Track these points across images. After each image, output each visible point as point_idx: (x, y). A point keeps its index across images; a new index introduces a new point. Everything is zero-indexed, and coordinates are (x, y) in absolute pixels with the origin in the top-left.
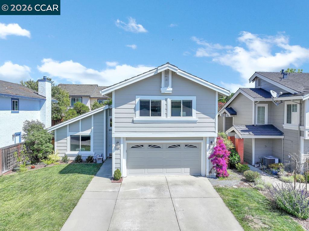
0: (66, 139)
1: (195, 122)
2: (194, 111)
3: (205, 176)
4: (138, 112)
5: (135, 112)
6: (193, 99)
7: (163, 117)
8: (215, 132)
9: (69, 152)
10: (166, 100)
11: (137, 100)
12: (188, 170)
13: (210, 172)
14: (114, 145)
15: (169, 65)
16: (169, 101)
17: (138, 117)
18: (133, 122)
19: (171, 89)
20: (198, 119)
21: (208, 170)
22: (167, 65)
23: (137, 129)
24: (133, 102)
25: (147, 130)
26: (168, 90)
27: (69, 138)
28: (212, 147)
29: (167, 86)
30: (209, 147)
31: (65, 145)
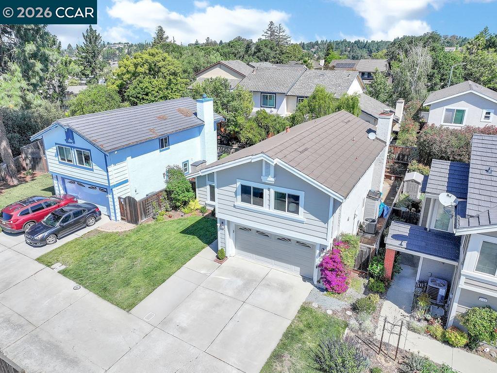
0: (206, 187)
1: (302, 222)
2: (301, 209)
4: (239, 197)
5: (236, 196)
6: (301, 195)
7: (264, 209)
8: (326, 239)
9: (209, 202)
10: (269, 189)
11: (239, 184)
12: (298, 269)
13: (319, 282)
14: (218, 225)
15: (264, 155)
16: (272, 192)
17: (239, 203)
18: (234, 206)
19: (273, 180)
20: (305, 220)
21: (315, 279)
22: (262, 154)
23: (238, 215)
24: (234, 185)
25: (247, 217)
26: (269, 179)
27: (208, 187)
28: (323, 255)
29: (268, 175)
30: (320, 253)
31: (205, 193)
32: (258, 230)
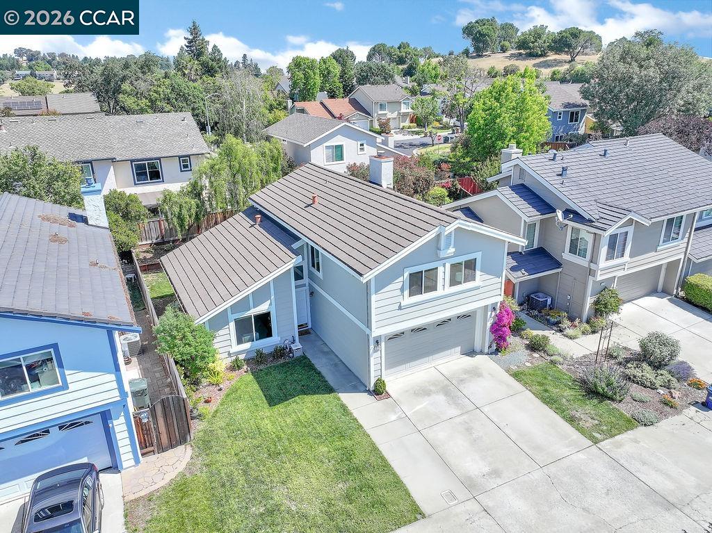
0: (227, 326)
1: (478, 288)
2: (478, 273)
3: (482, 353)
4: (406, 293)
5: (403, 292)
6: (478, 256)
7: (440, 292)
8: (500, 295)
9: (236, 348)
10: (444, 265)
11: (406, 275)
12: (459, 349)
13: (490, 347)
14: (372, 347)
16: (448, 266)
17: (408, 300)
18: (400, 308)
19: (453, 250)
20: (481, 283)
21: (487, 345)
23: (405, 317)
24: (401, 279)
25: (417, 314)
26: (449, 251)
27: (232, 325)
28: (494, 314)
29: (448, 247)
30: (491, 314)
31: (227, 337)
32: (412, 328)
